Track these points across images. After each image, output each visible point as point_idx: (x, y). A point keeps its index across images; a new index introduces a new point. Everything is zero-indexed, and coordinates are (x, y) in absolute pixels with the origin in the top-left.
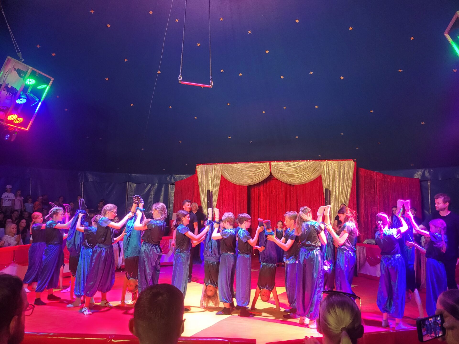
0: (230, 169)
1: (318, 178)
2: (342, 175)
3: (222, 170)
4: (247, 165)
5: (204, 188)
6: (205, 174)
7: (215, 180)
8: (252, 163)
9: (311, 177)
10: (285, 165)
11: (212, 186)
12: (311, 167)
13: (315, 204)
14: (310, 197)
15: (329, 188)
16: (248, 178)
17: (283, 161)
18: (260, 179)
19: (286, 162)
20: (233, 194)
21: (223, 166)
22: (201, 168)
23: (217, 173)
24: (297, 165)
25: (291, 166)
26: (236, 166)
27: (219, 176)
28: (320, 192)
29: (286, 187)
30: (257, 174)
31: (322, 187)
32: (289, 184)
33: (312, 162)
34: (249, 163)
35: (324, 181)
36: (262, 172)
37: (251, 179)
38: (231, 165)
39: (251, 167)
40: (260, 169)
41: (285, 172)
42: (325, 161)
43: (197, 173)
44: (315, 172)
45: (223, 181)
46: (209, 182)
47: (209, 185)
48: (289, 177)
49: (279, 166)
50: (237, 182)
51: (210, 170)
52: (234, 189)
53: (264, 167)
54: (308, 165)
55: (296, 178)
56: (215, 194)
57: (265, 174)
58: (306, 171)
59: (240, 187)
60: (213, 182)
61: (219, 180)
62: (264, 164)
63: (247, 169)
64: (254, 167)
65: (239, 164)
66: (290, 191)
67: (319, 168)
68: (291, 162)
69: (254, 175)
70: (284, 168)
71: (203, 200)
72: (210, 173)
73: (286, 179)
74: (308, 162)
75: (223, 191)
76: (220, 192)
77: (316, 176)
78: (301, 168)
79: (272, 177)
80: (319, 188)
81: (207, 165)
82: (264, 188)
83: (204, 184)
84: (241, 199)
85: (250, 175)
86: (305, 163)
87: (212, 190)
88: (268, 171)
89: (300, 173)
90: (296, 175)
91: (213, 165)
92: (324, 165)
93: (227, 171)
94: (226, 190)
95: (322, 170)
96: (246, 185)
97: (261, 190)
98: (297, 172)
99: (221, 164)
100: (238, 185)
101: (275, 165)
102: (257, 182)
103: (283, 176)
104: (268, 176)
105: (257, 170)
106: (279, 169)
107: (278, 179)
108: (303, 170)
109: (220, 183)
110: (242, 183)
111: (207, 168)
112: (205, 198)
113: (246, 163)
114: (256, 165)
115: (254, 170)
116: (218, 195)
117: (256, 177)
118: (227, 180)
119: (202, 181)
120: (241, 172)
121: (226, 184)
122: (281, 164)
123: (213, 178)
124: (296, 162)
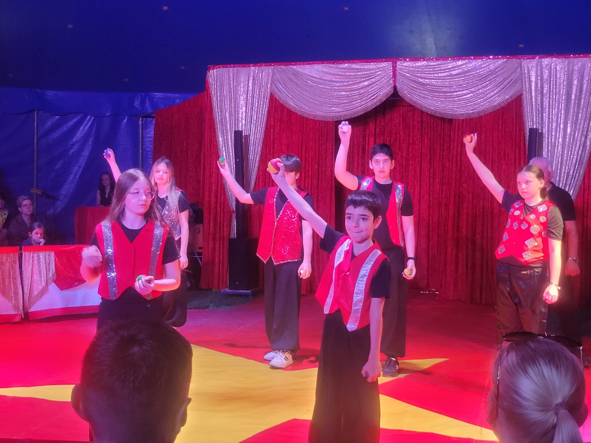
0: (292, 77)
1: (512, 101)
2: (576, 95)
3: (272, 81)
4: (337, 68)
5: (227, 127)
6: (229, 91)
7: (254, 107)
8: (347, 64)
9: (496, 98)
10: (431, 68)
11: (248, 121)
12: (497, 74)
13: (504, 168)
14: (491, 150)
15: (540, 128)
16: (337, 101)
17: (426, 59)
18: (367, 104)
19: (434, 60)
20: (299, 142)
21: (275, 70)
22: (220, 75)
23: (260, 89)
24: (461, 68)
25: (446, 71)
26: (308, 70)
27: (266, 97)
28: (517, 138)
29: (432, 125)
30: (361, 92)
31: (524, 126)
32: (440, 116)
33: (500, 60)
34: (340, 64)
35: (528, 108)
36: (373, 87)
37: (346, 104)
38: (295, 69)
39: (347, 74)
40: (367, 79)
41: (430, 88)
42: (534, 59)
43: (210, 88)
44: (507, 87)
45: (275, 109)
46: (241, 112)
47: (240, 119)
48: (440, 99)
49: (416, 71)
50: (311, 113)
51: (243, 81)
52: (303, 129)
53: (379, 75)
54: (490, 69)
55: (459, 102)
56: (254, 142)
57: (382, 92)
58: (483, 85)
59: (316, 123)
60: (250, 111)
61: (265, 105)
62: (379, 66)
63: (335, 80)
64: (352, 72)
65: (315, 65)
66: (442, 135)
67: (518, 75)
68: (446, 60)
69: (353, 95)
70: (428, 75)
71: (226, 156)
72: (243, 87)
73: (432, 105)
74: (491, 60)
75: (275, 134)
76: (268, 138)
77: (509, 97)
78: (471, 76)
79: (398, 98)
80: (516, 128)
81: (234, 67)
82: (378, 128)
83: (227, 117)
84: (320, 155)
85: (343, 93)
86: (484, 62)
87: (247, 131)
88: (387, 83)
89: (470, 90)
90: (458, 95)
91: (248, 68)
92: (529, 69)
93: (285, 84)
94: (282, 132)
95: (526, 81)
96: (333, 119)
97: (369, 132)
98: (461, 87)
99: (270, 66)
100: (312, 119)
101: (408, 68)
102: (359, 112)
103: (426, 96)
104: (388, 98)
105: (359, 81)
106: (417, 78)
107: (412, 104)
108: (477, 82)
109: (268, 113)
110: (323, 115)
111: (235, 76)
112: (231, 151)
113: (334, 64)
114: (359, 67)
115: (352, 82)
116: (262, 144)
117: (357, 99)
118: (285, 105)
119: (222, 108)
120: (320, 86)
121: (284, 116)
122: (421, 65)
123: (250, 101)
124: (459, 60)
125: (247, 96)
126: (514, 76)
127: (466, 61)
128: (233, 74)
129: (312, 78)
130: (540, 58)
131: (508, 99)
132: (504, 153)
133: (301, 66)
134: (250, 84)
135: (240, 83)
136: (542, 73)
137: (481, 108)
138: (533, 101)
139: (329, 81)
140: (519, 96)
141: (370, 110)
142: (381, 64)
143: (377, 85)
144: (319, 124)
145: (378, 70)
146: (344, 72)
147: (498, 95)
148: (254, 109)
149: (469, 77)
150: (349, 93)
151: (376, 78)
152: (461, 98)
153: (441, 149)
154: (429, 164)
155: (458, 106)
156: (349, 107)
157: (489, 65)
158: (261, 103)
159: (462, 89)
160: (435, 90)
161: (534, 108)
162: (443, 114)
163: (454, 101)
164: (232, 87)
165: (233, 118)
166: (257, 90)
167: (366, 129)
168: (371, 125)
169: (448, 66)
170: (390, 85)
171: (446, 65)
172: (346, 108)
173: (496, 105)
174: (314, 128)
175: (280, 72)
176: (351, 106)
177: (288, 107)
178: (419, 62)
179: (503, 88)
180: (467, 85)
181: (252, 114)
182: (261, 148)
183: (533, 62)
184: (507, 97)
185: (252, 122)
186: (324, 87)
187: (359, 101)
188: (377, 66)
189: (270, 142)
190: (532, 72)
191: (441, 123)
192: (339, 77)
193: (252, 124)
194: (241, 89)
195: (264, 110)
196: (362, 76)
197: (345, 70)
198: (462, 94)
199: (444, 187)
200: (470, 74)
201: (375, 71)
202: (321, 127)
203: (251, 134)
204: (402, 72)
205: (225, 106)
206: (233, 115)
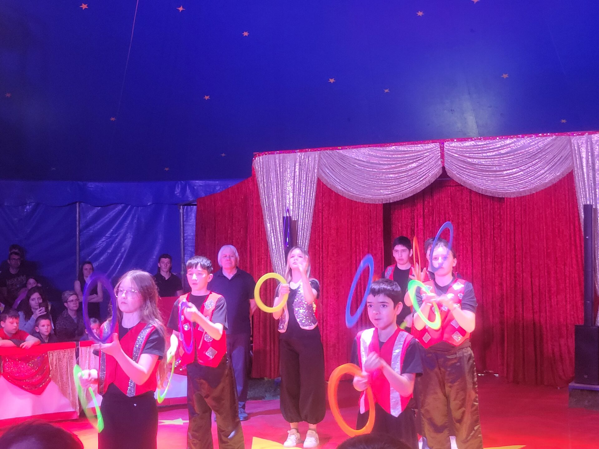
0: (339, 162)
1: (564, 178)
3: (319, 166)
4: (383, 151)
5: (275, 213)
6: (276, 177)
7: (301, 192)
8: (394, 147)
9: (547, 175)
10: (479, 148)
11: (295, 206)
12: (547, 151)
13: (559, 245)
14: (545, 228)
15: (594, 203)
16: (385, 183)
17: (473, 139)
18: (416, 185)
19: (482, 139)
20: (348, 226)
21: (321, 155)
22: (266, 162)
23: (307, 174)
24: (510, 147)
25: (495, 150)
26: (355, 154)
27: (313, 182)
28: (571, 215)
29: (481, 204)
30: (409, 174)
31: (577, 202)
32: (491, 195)
33: (549, 137)
34: (386, 146)
35: (581, 185)
36: (421, 169)
37: (395, 186)
38: (341, 154)
39: (394, 156)
40: (414, 160)
41: (479, 167)
42: (583, 135)
43: (256, 175)
44: (558, 164)
45: (322, 194)
46: (288, 198)
47: (288, 205)
48: (489, 178)
49: (464, 151)
50: (359, 196)
51: (290, 167)
52: (352, 213)
53: (427, 156)
54: (538, 146)
55: (510, 181)
56: (302, 227)
57: (430, 173)
58: (533, 162)
59: (365, 206)
60: (297, 196)
61: (312, 190)
62: (427, 147)
63: (382, 163)
64: (400, 154)
65: (362, 149)
66: (492, 214)
67: (568, 152)
68: (494, 139)
69: (401, 177)
70: (476, 155)
71: (275, 243)
72: (290, 173)
73: (482, 184)
74: (539, 138)
75: (324, 219)
76: (316, 222)
77: (561, 174)
78: (521, 154)
79: (448, 179)
80: (569, 204)
81: (279, 153)
82: (427, 209)
83: (274, 202)
84: (370, 238)
85: (391, 175)
86: (532, 140)
87: (295, 216)
88: (435, 164)
89: (520, 168)
90: (508, 173)
91: (294, 154)
92: (579, 146)
93: (333, 170)
94: (330, 217)
95: (576, 157)
96: (382, 202)
97: (418, 213)
98: (510, 165)
99: (316, 151)
100: (360, 203)
101: (455, 149)
102: (408, 193)
103: (475, 176)
104: (437, 179)
105: (406, 163)
106: (465, 158)
107: (461, 184)
108: (527, 159)
109: (316, 198)
110: (372, 198)
111: (281, 162)
112: (279, 237)
113: (381, 146)
114: (406, 149)
115: (400, 164)
116: (310, 229)
117: (405, 181)
118: (333, 190)
119: (269, 195)
120: (367, 169)
121: (332, 200)
122: (469, 145)
123: (297, 186)
124: (507, 138)
125: (294, 182)
126: (565, 153)
127: (515, 139)
128: (280, 160)
129: (359, 162)
130: (589, 134)
131: (559, 175)
132: (559, 230)
133: (348, 150)
134: (297, 170)
135: (286, 169)
136: (592, 149)
137: (532, 186)
138: (585, 177)
139: (376, 164)
140: (570, 173)
141: (419, 191)
142: (428, 146)
143: (426, 166)
144: (368, 207)
145: (425, 152)
146: (391, 154)
147: (549, 172)
148: (301, 194)
149: (518, 155)
150: (397, 176)
151: (424, 159)
152: (511, 176)
153: (491, 228)
154: (480, 244)
155: (508, 185)
156: (398, 189)
157: (538, 143)
158: (308, 188)
159: (512, 168)
160: (484, 169)
161: (586, 184)
162: (493, 193)
163: (505, 180)
164: (278, 173)
165: (281, 204)
166: (304, 175)
167: (414, 211)
168: (419, 206)
169: (497, 145)
170: (439, 166)
171: (494, 144)
172: (394, 190)
173: (547, 183)
174: (363, 211)
175: (327, 156)
176: (400, 188)
177: (336, 192)
178: (467, 142)
179: (554, 165)
180: (516, 163)
181: (300, 199)
182: (310, 233)
183: (583, 139)
184: (558, 174)
185: (300, 207)
186: (371, 170)
187: (407, 182)
188: (424, 147)
189: (319, 226)
190: (582, 148)
191: (490, 201)
192: (386, 159)
193: (300, 209)
194: (287, 175)
195: (311, 195)
196: (409, 158)
197: (392, 153)
198: (513, 172)
199: (497, 267)
200: (519, 152)
201: (422, 152)
202: (370, 211)
203: (299, 219)
204: (450, 153)
205: (272, 193)
206: (280, 201)
